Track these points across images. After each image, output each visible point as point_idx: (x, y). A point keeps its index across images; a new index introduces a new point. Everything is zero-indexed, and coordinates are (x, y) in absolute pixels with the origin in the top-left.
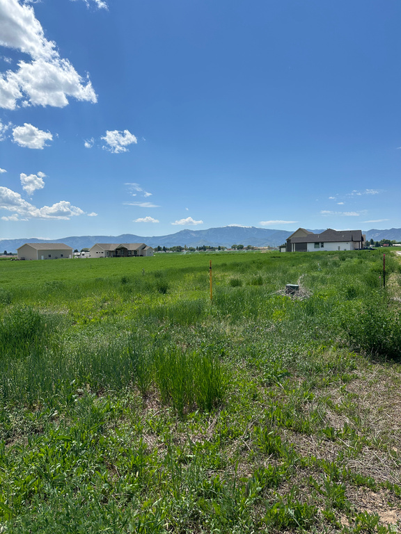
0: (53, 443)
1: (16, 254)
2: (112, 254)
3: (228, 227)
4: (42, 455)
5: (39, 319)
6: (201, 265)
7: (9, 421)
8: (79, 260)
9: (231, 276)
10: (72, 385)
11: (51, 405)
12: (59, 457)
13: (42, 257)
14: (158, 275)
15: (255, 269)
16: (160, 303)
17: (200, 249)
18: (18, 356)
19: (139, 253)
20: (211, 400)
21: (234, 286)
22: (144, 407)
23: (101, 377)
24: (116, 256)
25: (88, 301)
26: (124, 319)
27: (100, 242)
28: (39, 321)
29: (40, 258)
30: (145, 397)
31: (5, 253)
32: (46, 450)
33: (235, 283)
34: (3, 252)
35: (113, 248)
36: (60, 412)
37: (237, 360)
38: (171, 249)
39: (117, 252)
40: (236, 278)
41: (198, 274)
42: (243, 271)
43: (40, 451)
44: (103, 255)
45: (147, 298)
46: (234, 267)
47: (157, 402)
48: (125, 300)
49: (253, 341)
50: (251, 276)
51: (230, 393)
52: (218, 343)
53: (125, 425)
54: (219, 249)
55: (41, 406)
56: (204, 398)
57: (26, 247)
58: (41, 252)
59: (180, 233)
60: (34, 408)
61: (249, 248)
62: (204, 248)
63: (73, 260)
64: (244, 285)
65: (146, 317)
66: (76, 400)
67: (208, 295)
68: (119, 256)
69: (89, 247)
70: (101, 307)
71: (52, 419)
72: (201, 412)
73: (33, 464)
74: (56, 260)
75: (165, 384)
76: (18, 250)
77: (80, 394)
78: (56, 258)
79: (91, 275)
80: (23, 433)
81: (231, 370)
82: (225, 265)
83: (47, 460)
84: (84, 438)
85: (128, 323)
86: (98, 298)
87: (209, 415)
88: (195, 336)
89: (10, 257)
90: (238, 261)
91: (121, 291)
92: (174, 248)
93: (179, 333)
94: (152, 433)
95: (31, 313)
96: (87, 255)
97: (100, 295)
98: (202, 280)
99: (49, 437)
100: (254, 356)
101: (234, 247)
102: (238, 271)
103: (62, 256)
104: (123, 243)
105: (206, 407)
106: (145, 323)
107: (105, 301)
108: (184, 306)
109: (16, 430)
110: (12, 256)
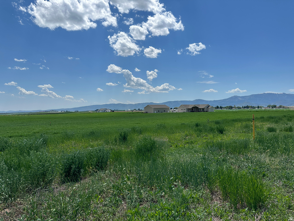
0: (162, 209)
1: (144, 110)
2: (190, 110)
3: (264, 93)
4: (157, 215)
5: (154, 142)
6: (246, 117)
7: (141, 194)
8: (173, 113)
9: (267, 125)
10: (171, 180)
11: (161, 189)
12: (165, 218)
13: (155, 112)
14: (217, 123)
15: (286, 121)
16: (219, 139)
17: (245, 107)
18: (145, 161)
19: (205, 110)
20: (256, 204)
21: (270, 131)
22: (212, 200)
23: (187, 178)
24: (192, 111)
25: (178, 135)
26: (197, 146)
27: (183, 104)
28: (155, 144)
30: (212, 193)
32: (159, 213)
33: (271, 130)
34: (138, 109)
35: (190, 107)
36: (166, 194)
37: (275, 181)
38: (225, 108)
39: (192, 109)
40: (271, 126)
41: (244, 123)
42: (277, 122)
43: (156, 213)
44: (185, 111)
45: (211, 136)
46: (270, 119)
47: (220, 198)
48: (198, 136)
49: (287, 169)
50: (283, 126)
51: (270, 201)
52: (260, 168)
53: (201, 208)
54: (258, 107)
55: (156, 189)
56: (252, 201)
57: (148, 106)
58: (155, 109)
59: (231, 98)
60: (152, 189)
61: (280, 107)
62: (248, 107)
63: (170, 113)
64: (278, 131)
65: (211, 147)
66: (173, 189)
67: (252, 137)
68: (194, 112)
69: (178, 107)
70: (185, 139)
71: (162, 197)
72: (250, 209)
73: (152, 218)
75: (225, 188)
76: (145, 108)
77: (176, 186)
78: (162, 112)
79: (179, 121)
80: (147, 201)
81: (270, 186)
82: (263, 118)
83: (159, 218)
84: (178, 210)
85: (200, 149)
86: (183, 134)
87: (255, 213)
88: (243, 161)
89: (141, 111)
90: (273, 115)
91: (195, 131)
92: (227, 107)
93: (233, 158)
94: (217, 216)
95: (150, 139)
96: (177, 111)
97: (184, 132)
98: (247, 127)
99: (160, 206)
100: (288, 179)
101: (269, 106)
102: (273, 122)
103: (164, 111)
104: (196, 104)
105: (253, 207)
106: (210, 150)
107: (187, 136)
108: (235, 142)
109: (144, 199)
110: (142, 111)
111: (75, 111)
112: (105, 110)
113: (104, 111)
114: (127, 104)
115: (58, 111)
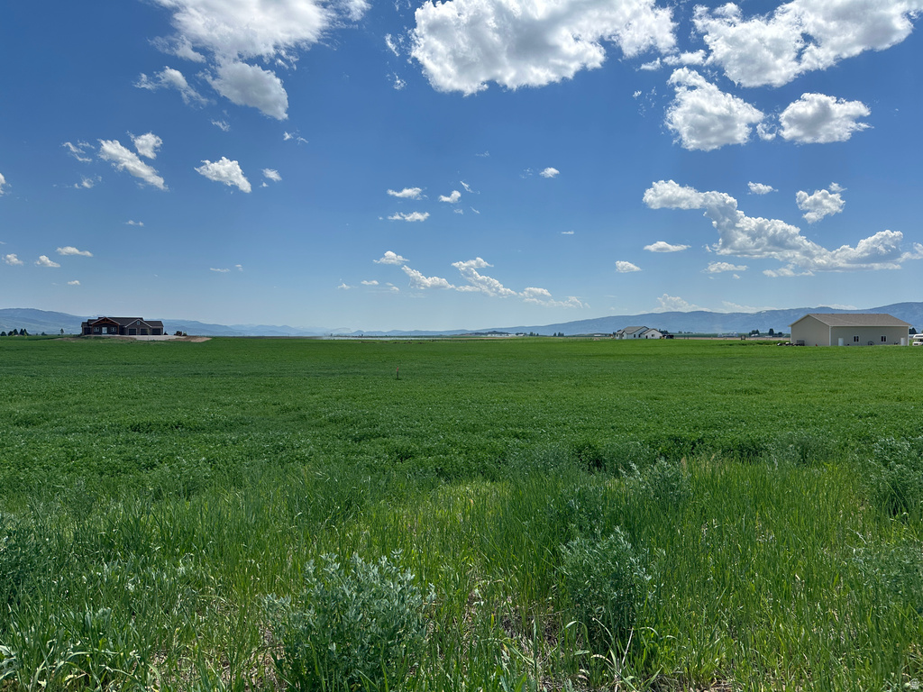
1: (788, 336)
13: (841, 341)
29: (835, 343)
31: (771, 332)
34: (768, 332)
57: (807, 320)
58: (838, 331)
74: (870, 348)
76: (792, 326)
78: (871, 344)
89: (777, 339)
103: (883, 339)
110: (781, 339)
111: (555, 335)
112: (640, 331)
113: (637, 336)
114: (727, 312)
115: (508, 334)
